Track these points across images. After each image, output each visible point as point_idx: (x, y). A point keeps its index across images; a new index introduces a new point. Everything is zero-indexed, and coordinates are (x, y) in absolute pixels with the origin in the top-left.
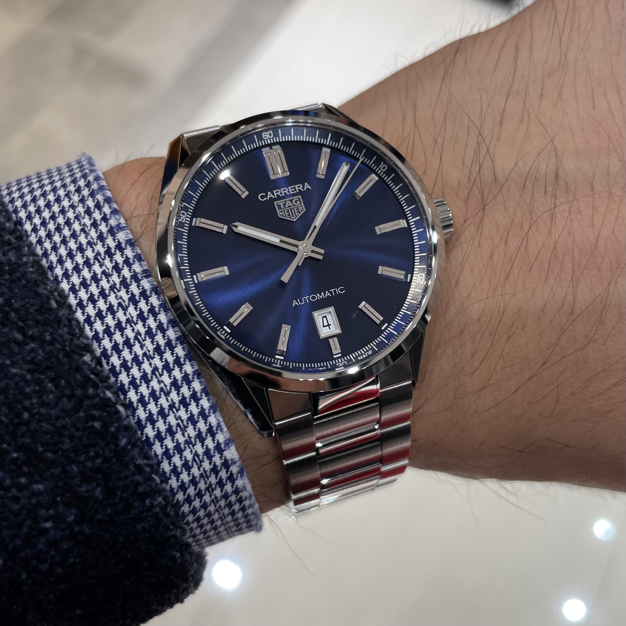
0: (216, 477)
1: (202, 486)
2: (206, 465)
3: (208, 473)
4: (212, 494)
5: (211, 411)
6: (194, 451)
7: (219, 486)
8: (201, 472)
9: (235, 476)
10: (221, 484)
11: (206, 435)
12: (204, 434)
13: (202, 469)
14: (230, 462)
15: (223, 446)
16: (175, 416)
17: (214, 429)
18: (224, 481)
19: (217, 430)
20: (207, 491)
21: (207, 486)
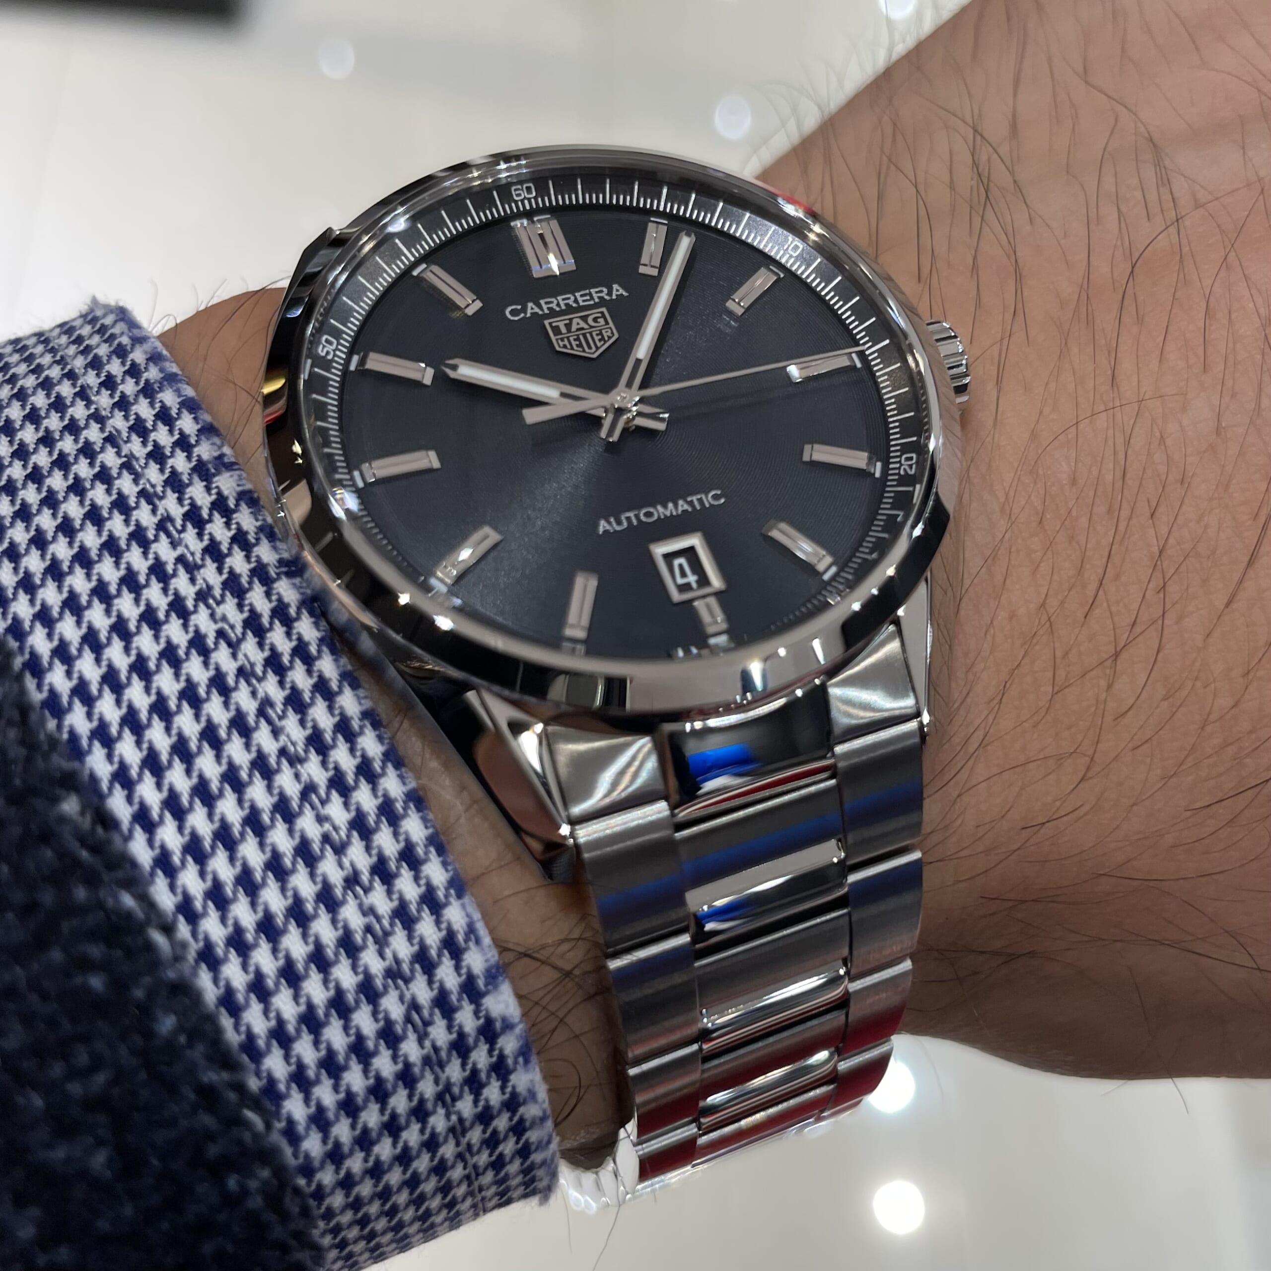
0: (464, 1065)
1: (427, 1088)
2: (440, 1034)
3: (443, 1054)
4: (451, 1109)
5: (452, 892)
6: (408, 997)
7: (471, 1089)
8: (425, 1051)
9: (510, 1061)
10: (474, 1083)
11: (440, 955)
12: (433, 953)
13: (427, 1043)
14: (498, 1025)
15: (481, 983)
16: (360, 906)
17: (460, 938)
18: (483, 1076)
19: (466, 941)
20: (440, 1103)
21: (441, 1087)
